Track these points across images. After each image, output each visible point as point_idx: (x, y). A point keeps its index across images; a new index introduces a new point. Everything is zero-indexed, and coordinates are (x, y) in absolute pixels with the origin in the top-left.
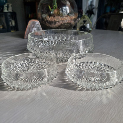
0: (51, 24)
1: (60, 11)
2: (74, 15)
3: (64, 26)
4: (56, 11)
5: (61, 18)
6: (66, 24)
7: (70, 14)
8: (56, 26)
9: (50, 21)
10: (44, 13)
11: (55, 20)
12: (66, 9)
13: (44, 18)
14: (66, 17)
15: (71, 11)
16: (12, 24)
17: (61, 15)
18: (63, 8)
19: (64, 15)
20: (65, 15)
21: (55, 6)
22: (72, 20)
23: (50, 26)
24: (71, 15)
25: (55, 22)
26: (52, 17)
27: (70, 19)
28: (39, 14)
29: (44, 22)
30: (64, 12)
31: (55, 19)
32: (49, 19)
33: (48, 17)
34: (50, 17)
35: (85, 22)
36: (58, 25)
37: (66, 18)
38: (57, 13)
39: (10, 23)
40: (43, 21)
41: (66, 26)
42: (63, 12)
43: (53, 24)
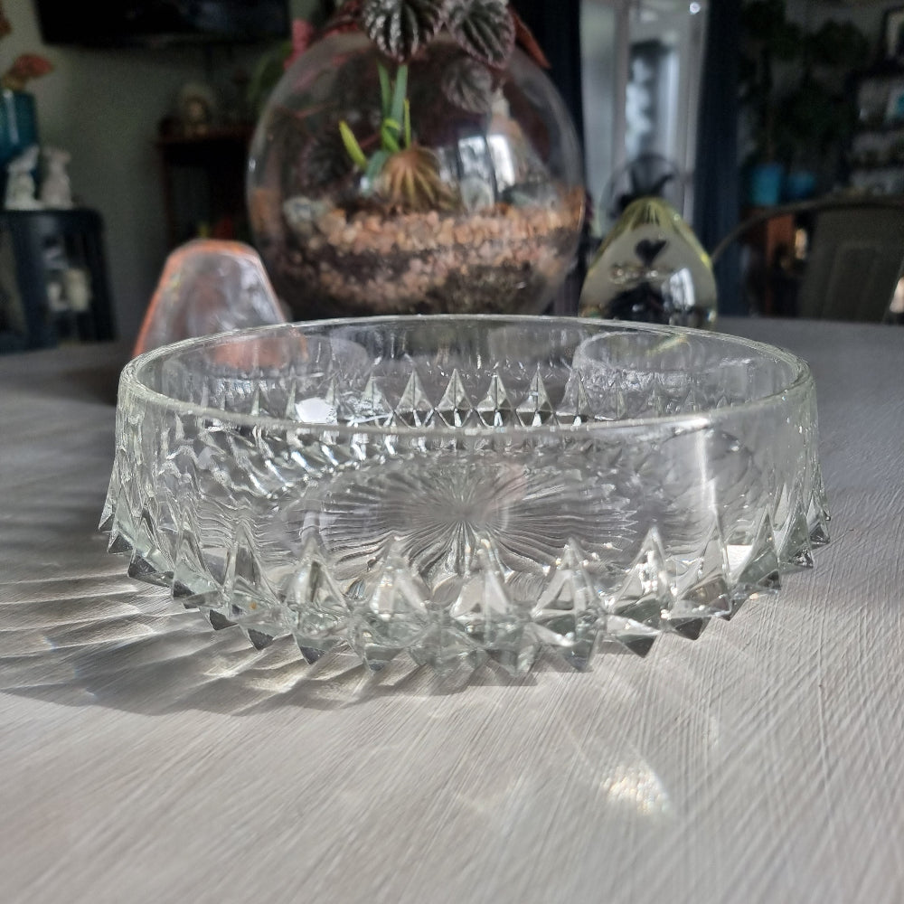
0: (362, 280)
1: (437, 169)
2: (552, 198)
3: (473, 290)
4: (403, 167)
5: (450, 222)
6: (491, 278)
7: (519, 196)
8: (405, 293)
9: (351, 254)
10: (304, 192)
11: (395, 246)
12: (488, 154)
13: (306, 228)
14: (494, 215)
15: (530, 172)
16: (64, 296)
17: (444, 205)
18: (462, 144)
19: (474, 200)
20: (481, 204)
21: (393, 123)
22: (540, 241)
23: (352, 296)
24: (535, 203)
25: (399, 262)
26: (374, 222)
27: (524, 235)
28: (261, 196)
29: (306, 261)
30: (475, 181)
31: (401, 237)
32: (349, 234)
33: (339, 219)
34: (350, 219)
35: (650, 251)
36: (425, 279)
37: (495, 224)
38: (410, 182)
39: (53, 291)
40: (298, 258)
41: (493, 291)
42: (460, 174)
43: (380, 280)
